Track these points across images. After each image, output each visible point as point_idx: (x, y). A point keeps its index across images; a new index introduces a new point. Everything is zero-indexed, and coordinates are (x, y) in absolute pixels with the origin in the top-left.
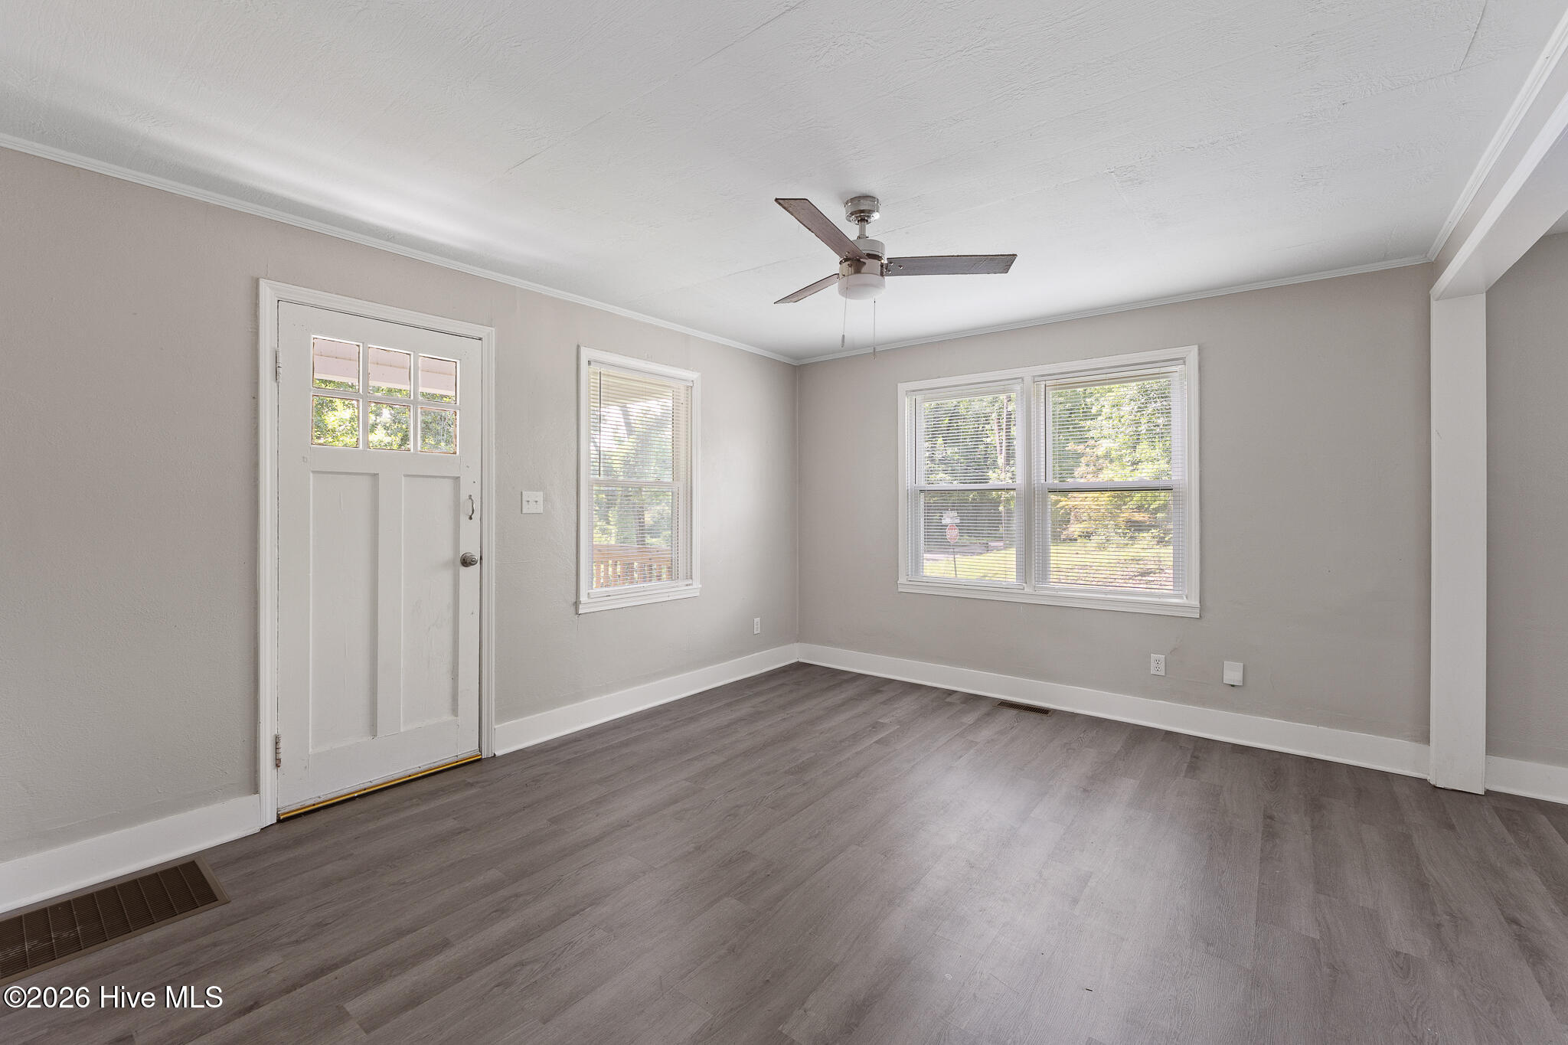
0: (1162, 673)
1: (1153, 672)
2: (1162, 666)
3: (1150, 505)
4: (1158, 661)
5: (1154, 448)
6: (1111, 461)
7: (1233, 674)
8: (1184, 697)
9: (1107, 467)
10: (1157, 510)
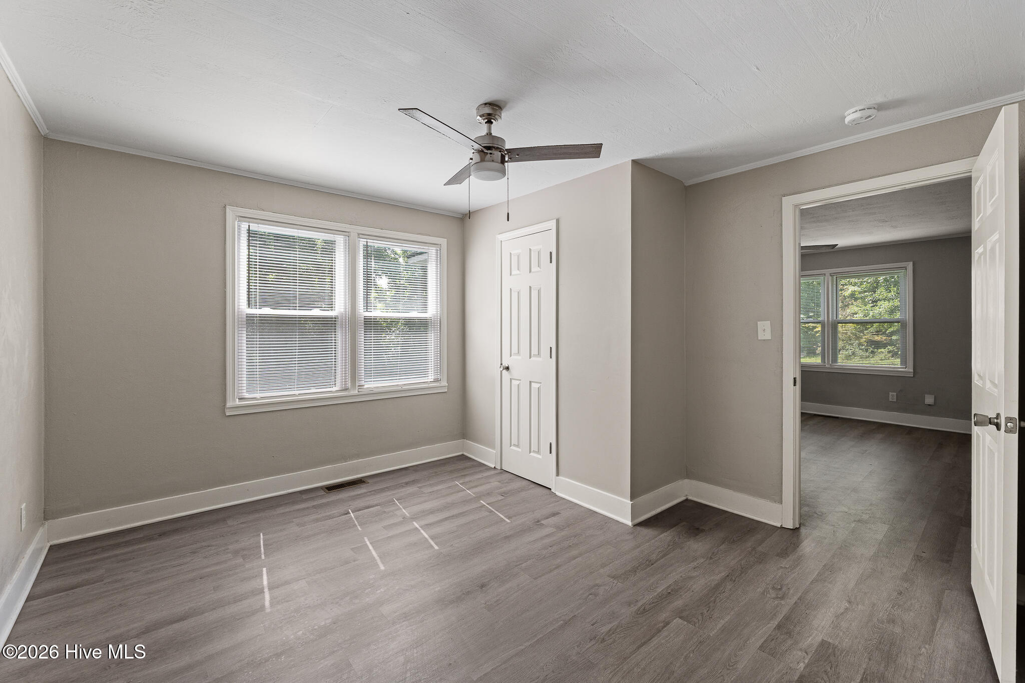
0: (895, 400)
1: (890, 400)
2: (895, 397)
3: (887, 330)
4: (893, 395)
5: (890, 292)
6: (856, 299)
7: (929, 400)
8: (905, 410)
9: (852, 304)
10: (892, 334)
